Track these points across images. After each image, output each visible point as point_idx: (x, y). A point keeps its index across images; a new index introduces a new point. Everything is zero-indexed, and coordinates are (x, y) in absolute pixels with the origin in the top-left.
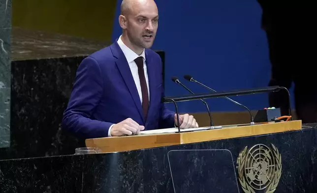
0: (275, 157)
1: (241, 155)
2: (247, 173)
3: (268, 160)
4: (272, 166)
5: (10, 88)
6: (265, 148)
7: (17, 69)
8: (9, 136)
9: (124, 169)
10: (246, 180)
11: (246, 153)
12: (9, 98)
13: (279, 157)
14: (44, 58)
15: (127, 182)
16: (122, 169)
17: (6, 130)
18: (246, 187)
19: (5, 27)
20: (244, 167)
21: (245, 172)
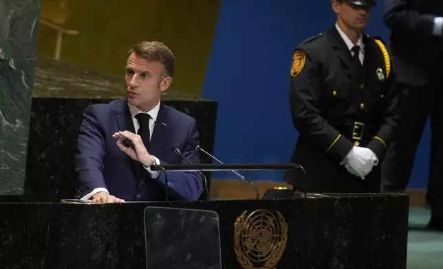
0: (280, 226)
1: (238, 219)
2: (244, 241)
3: (271, 228)
4: (275, 236)
5: (29, 128)
6: (269, 215)
7: (41, 107)
8: (23, 182)
9: (95, 223)
10: (242, 250)
11: (246, 218)
12: (27, 139)
13: (285, 227)
14: (74, 97)
15: (98, 239)
16: (93, 223)
17: (20, 175)
18: (242, 257)
19: (27, 57)
20: (241, 234)
21: (242, 239)
